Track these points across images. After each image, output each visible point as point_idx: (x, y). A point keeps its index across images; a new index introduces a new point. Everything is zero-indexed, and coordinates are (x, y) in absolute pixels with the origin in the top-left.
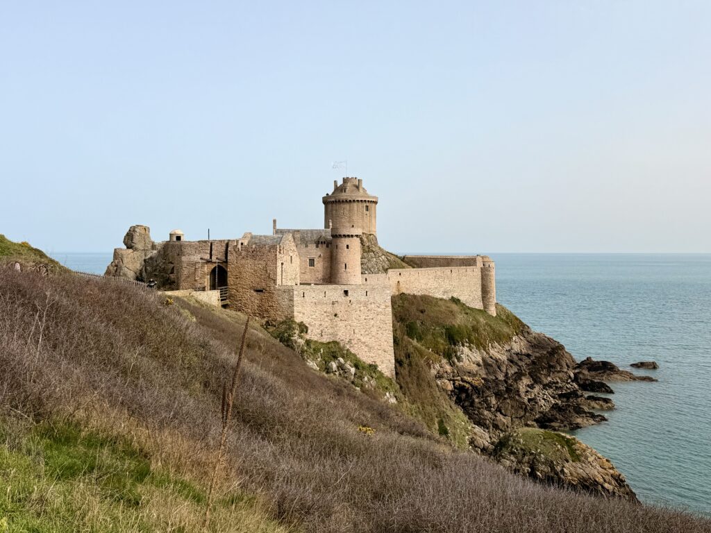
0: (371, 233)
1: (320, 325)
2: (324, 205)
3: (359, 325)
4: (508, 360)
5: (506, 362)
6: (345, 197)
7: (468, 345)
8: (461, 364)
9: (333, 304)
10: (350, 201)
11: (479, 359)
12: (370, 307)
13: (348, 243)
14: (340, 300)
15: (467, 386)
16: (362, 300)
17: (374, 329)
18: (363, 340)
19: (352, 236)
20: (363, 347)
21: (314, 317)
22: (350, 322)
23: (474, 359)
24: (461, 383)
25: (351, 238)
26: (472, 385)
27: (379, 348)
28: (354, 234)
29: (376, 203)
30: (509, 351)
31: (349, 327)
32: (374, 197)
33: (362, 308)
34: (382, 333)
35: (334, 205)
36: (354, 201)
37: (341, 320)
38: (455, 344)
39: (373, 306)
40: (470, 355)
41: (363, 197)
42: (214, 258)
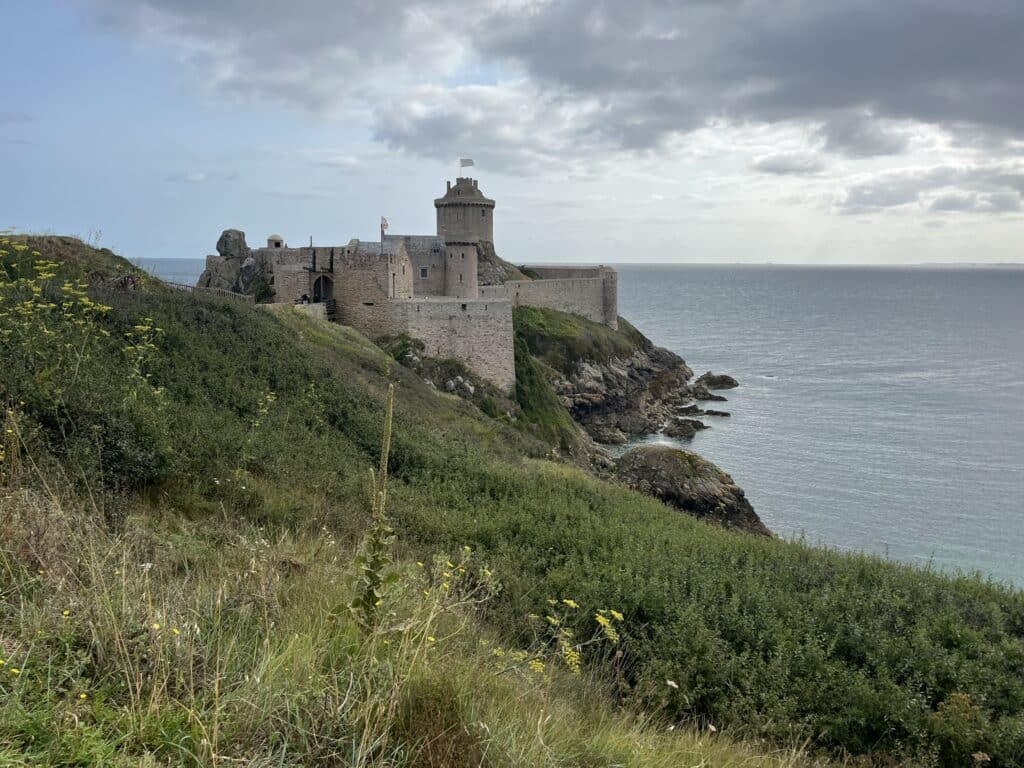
0: (487, 241)
1: (437, 341)
3: (478, 341)
4: (628, 375)
5: (627, 378)
6: (459, 201)
7: (589, 361)
8: (581, 380)
9: (451, 318)
10: (465, 205)
11: (600, 375)
12: (489, 322)
13: (464, 252)
14: (458, 315)
15: (587, 402)
16: (481, 314)
17: (494, 346)
18: (483, 358)
19: (468, 244)
20: (482, 365)
21: (430, 333)
22: (468, 339)
23: (595, 375)
24: (581, 399)
25: (466, 247)
26: (592, 402)
28: (470, 242)
29: (493, 207)
30: (630, 366)
31: (467, 344)
32: (489, 201)
33: (482, 323)
34: (503, 350)
35: (447, 209)
36: (469, 204)
37: (459, 336)
38: (576, 360)
39: (493, 321)
40: (590, 371)
41: (478, 200)
42: (318, 267)
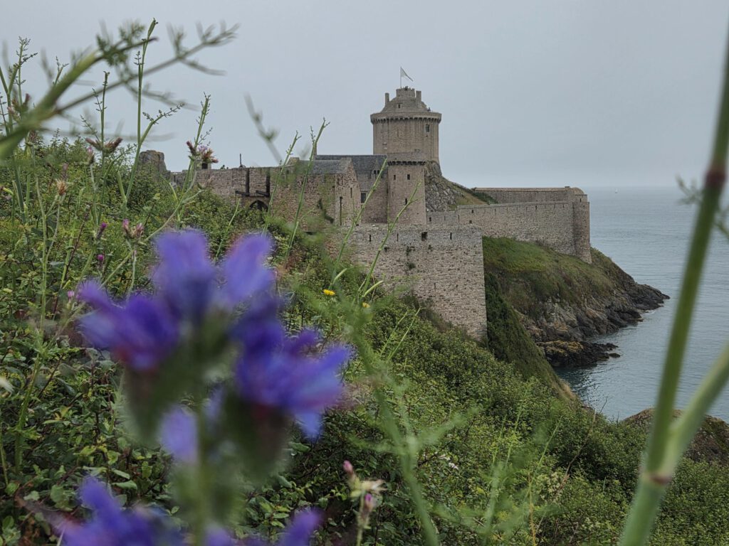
0: (433, 159)
1: (392, 277)
2: (372, 125)
3: (441, 277)
4: (608, 318)
5: (607, 321)
6: (400, 115)
7: (559, 301)
8: (552, 325)
9: (408, 251)
10: (406, 119)
11: (573, 318)
12: (455, 254)
13: (409, 173)
14: (417, 245)
15: (561, 351)
16: (445, 244)
17: (461, 283)
18: (447, 297)
19: (415, 163)
20: (447, 306)
21: (384, 266)
22: (429, 274)
23: (567, 318)
24: (554, 348)
25: (413, 167)
26: (568, 352)
27: (467, 306)
28: (417, 161)
29: (439, 121)
30: (609, 307)
31: (428, 280)
32: (436, 114)
33: (446, 255)
34: (471, 288)
35: (386, 124)
36: (411, 118)
37: (418, 271)
38: (544, 301)
39: (459, 252)
40: (562, 313)
41: (420, 113)
42: (252, 191)
